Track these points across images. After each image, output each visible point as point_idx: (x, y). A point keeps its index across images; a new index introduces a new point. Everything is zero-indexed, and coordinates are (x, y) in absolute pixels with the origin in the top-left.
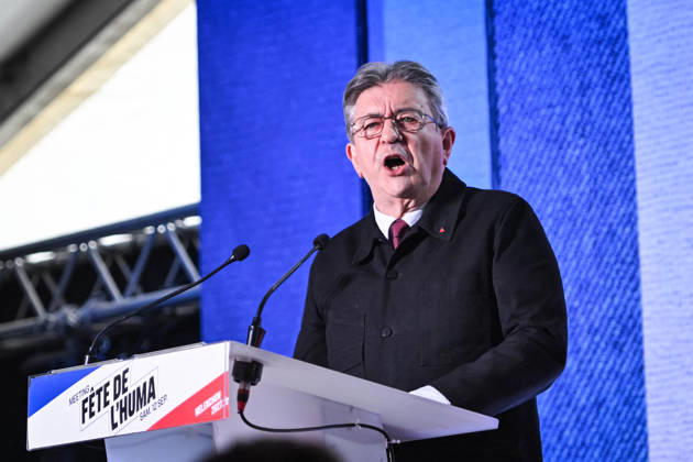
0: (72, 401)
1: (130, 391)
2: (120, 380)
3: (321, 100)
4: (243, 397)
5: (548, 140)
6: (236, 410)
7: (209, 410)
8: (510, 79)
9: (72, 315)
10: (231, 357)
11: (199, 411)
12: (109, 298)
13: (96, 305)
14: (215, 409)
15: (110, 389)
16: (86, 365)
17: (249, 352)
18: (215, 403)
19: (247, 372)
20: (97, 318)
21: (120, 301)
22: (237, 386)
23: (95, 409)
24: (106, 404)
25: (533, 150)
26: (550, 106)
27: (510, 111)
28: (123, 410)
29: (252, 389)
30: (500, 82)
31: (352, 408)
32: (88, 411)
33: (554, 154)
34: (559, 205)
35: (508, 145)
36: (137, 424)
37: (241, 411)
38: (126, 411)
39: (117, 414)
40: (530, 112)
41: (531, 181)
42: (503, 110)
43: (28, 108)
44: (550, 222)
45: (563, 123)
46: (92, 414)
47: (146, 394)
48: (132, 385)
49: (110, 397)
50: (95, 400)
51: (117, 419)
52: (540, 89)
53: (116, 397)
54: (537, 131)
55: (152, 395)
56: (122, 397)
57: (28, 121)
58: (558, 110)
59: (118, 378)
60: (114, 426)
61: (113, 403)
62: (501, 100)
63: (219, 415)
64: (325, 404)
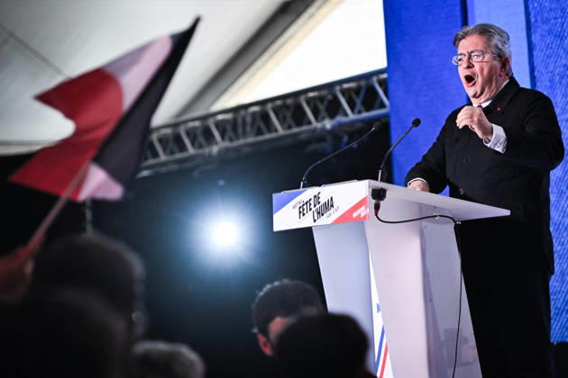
0: (294, 207)
1: (321, 203)
2: (317, 197)
3: (443, 16)
4: (377, 207)
5: (555, 36)
6: (374, 214)
7: (360, 215)
8: (536, 5)
9: (328, 124)
10: (369, 187)
11: (355, 215)
12: (346, 115)
13: (340, 119)
14: (363, 215)
15: (312, 202)
16: (301, 189)
17: (379, 184)
18: (362, 211)
19: (378, 195)
20: (341, 125)
21: (352, 116)
22: (374, 201)
23: (305, 212)
24: (310, 209)
25: (548, 41)
26: (556, 18)
27: (536, 21)
28: (318, 213)
29: (382, 202)
30: (531, 6)
31: (435, 207)
32: (302, 213)
33: (559, 42)
34: (562, 69)
35: (536, 38)
36: (326, 220)
37: (376, 215)
38: (320, 214)
39: (316, 215)
40: (546, 21)
41: (548, 57)
42: (533, 20)
43: (311, 10)
44: (558, 77)
45: (562, 27)
46: (304, 215)
47: (329, 205)
48: (323, 200)
49: (312, 206)
50: (305, 207)
51: (316, 218)
52: (551, 9)
53: (315, 206)
54: (550, 32)
55: (332, 206)
56: (318, 206)
57: (311, 16)
58: (559, 21)
59: (315, 196)
60: (315, 221)
61: (313, 209)
62: (532, 15)
63: (365, 217)
64: (421, 206)
